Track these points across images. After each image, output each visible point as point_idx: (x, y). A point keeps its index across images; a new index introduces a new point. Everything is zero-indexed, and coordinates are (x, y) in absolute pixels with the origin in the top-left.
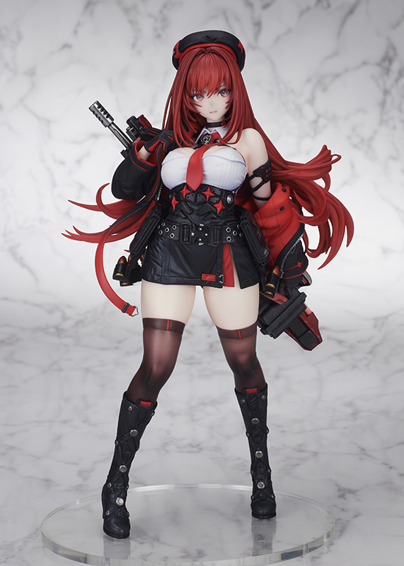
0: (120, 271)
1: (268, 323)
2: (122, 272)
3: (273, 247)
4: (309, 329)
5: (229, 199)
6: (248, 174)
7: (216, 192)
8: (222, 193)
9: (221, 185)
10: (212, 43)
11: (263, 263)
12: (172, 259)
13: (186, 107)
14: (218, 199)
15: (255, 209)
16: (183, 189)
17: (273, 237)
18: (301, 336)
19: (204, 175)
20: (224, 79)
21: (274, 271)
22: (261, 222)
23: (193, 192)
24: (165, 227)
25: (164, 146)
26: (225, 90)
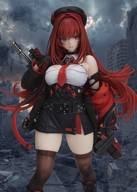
0: (25, 125)
1: (97, 149)
2: (26, 126)
3: (100, 113)
4: (116, 150)
5: (79, 91)
6: (88, 78)
7: (73, 88)
8: (75, 88)
9: (75, 84)
10: (71, 12)
11: (96, 123)
12: (51, 120)
13: (58, 44)
14: (73, 91)
15: (92, 95)
16: (56, 86)
17: (100, 109)
18: (113, 153)
19: (66, 79)
20: (77, 30)
21: (101, 126)
22: (95, 101)
23: (61, 87)
24: (47, 104)
25: (47, 64)
26: (77, 36)
